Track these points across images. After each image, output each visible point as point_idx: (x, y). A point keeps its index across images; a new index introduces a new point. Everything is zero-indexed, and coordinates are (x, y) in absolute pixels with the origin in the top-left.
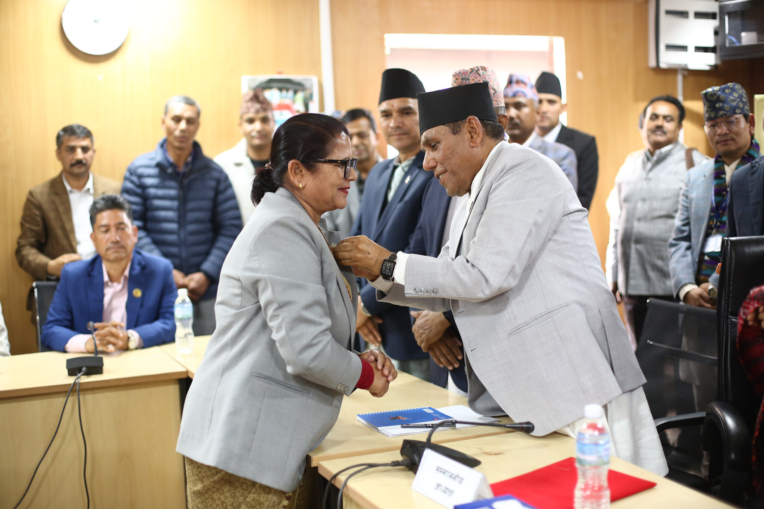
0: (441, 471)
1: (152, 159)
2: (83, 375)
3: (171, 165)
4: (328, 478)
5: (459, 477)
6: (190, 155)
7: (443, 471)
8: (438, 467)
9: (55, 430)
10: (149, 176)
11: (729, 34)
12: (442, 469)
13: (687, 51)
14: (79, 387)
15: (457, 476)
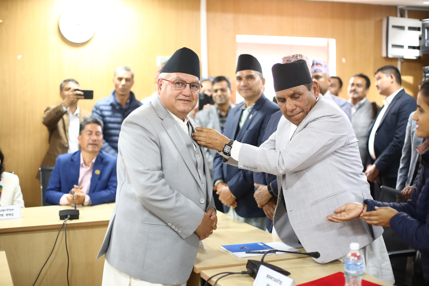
0: (269, 278)
1: (108, 101)
2: (68, 219)
3: (119, 104)
4: (206, 280)
5: (280, 281)
6: (128, 99)
7: (270, 277)
8: (268, 275)
9: (52, 250)
10: (106, 110)
11: (428, 39)
12: (270, 276)
13: (403, 48)
14: (66, 226)
15: (278, 280)
